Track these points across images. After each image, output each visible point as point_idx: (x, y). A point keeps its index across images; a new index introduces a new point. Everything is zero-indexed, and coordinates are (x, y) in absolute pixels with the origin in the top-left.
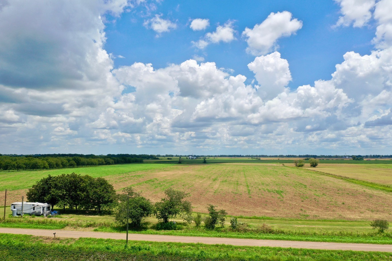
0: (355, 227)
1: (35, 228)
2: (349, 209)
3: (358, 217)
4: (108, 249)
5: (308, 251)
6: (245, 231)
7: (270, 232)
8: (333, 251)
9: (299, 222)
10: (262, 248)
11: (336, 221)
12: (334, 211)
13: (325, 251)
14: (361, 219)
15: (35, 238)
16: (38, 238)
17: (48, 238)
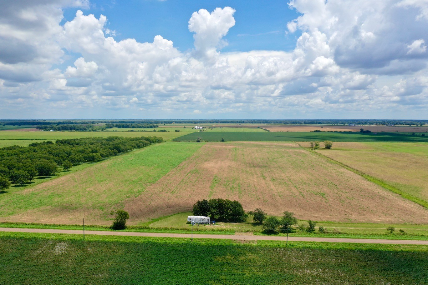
0: (378, 229)
1: (223, 234)
2: (372, 213)
3: (378, 220)
4: (279, 246)
5: (362, 244)
6: (328, 233)
7: (340, 233)
8: (372, 244)
9: (349, 225)
10: (342, 243)
11: (368, 224)
12: (364, 215)
13: (368, 244)
14: (380, 222)
15: (235, 240)
16: (236, 240)
17: (241, 241)
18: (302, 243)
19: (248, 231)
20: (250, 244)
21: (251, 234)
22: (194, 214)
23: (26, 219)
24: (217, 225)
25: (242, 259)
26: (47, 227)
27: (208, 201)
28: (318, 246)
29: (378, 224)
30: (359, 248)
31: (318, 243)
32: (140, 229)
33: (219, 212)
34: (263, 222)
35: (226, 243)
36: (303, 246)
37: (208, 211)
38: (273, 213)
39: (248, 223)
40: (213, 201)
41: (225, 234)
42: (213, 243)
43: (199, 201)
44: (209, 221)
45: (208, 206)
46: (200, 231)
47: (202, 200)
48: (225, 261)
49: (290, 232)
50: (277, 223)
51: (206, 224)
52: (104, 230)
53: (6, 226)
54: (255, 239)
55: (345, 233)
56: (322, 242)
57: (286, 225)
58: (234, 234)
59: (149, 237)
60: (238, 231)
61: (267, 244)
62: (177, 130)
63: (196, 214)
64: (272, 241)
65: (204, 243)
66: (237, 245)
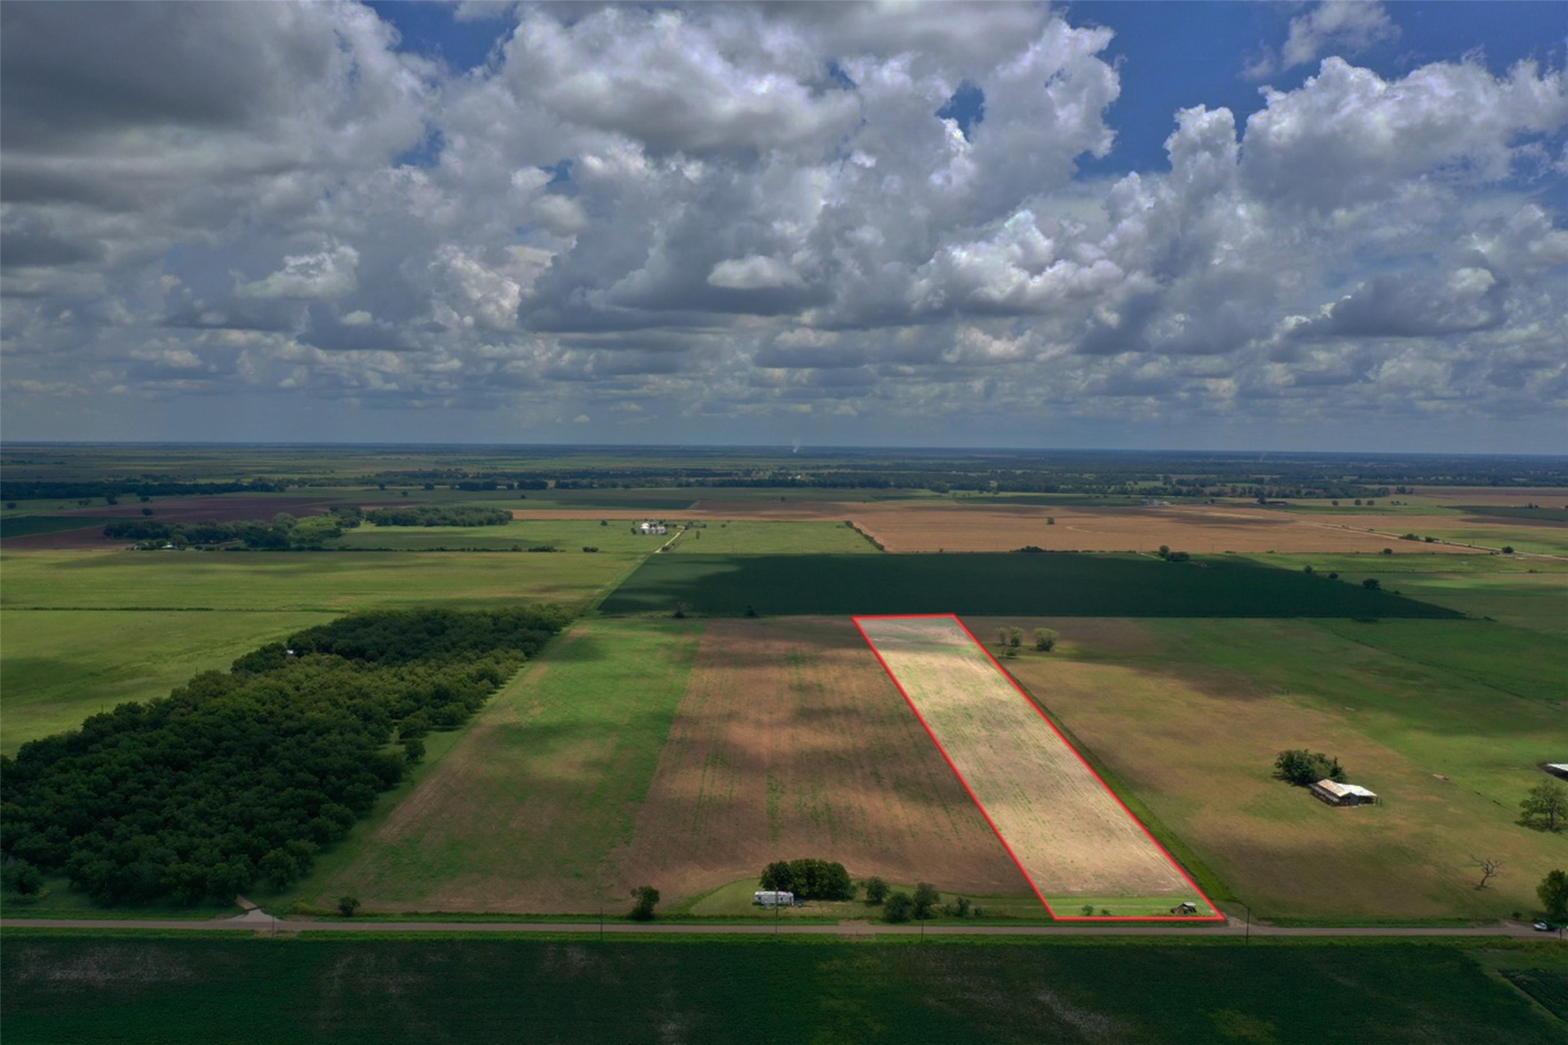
15: (841, 935)
16: (844, 935)
17: (852, 935)
18: (945, 936)
19: (859, 918)
20: (866, 940)
21: (865, 922)
22: (764, 887)
23: (458, 904)
24: (805, 906)
25: (857, 964)
26: (515, 919)
27: (789, 863)
28: (968, 942)
29: (1076, 897)
30: (1030, 942)
31: (970, 935)
32: (680, 919)
33: (808, 883)
34: (884, 900)
35: (828, 939)
36: (945, 941)
37: (790, 883)
38: (899, 878)
39: (858, 902)
40: (796, 863)
41: (822, 924)
42: (808, 941)
43: (772, 864)
44: (793, 900)
45: (788, 873)
46: (780, 919)
47: (778, 862)
48: (833, 967)
49: (927, 917)
50: (908, 903)
51: (787, 905)
52: (619, 922)
53: (438, 919)
54: (873, 933)
55: (1016, 918)
56: (976, 935)
57: (922, 906)
58: (837, 925)
59: (704, 934)
60: (842, 918)
61: (891, 940)
62: (590, 546)
63: (768, 887)
64: (898, 935)
65: (795, 941)
66: (846, 943)
